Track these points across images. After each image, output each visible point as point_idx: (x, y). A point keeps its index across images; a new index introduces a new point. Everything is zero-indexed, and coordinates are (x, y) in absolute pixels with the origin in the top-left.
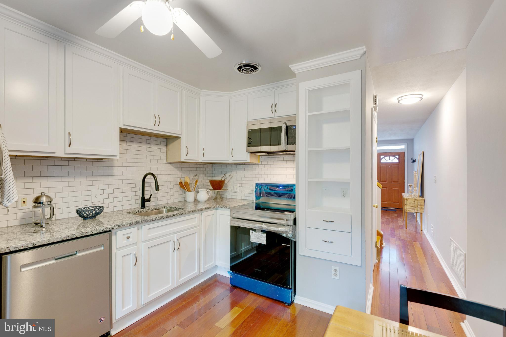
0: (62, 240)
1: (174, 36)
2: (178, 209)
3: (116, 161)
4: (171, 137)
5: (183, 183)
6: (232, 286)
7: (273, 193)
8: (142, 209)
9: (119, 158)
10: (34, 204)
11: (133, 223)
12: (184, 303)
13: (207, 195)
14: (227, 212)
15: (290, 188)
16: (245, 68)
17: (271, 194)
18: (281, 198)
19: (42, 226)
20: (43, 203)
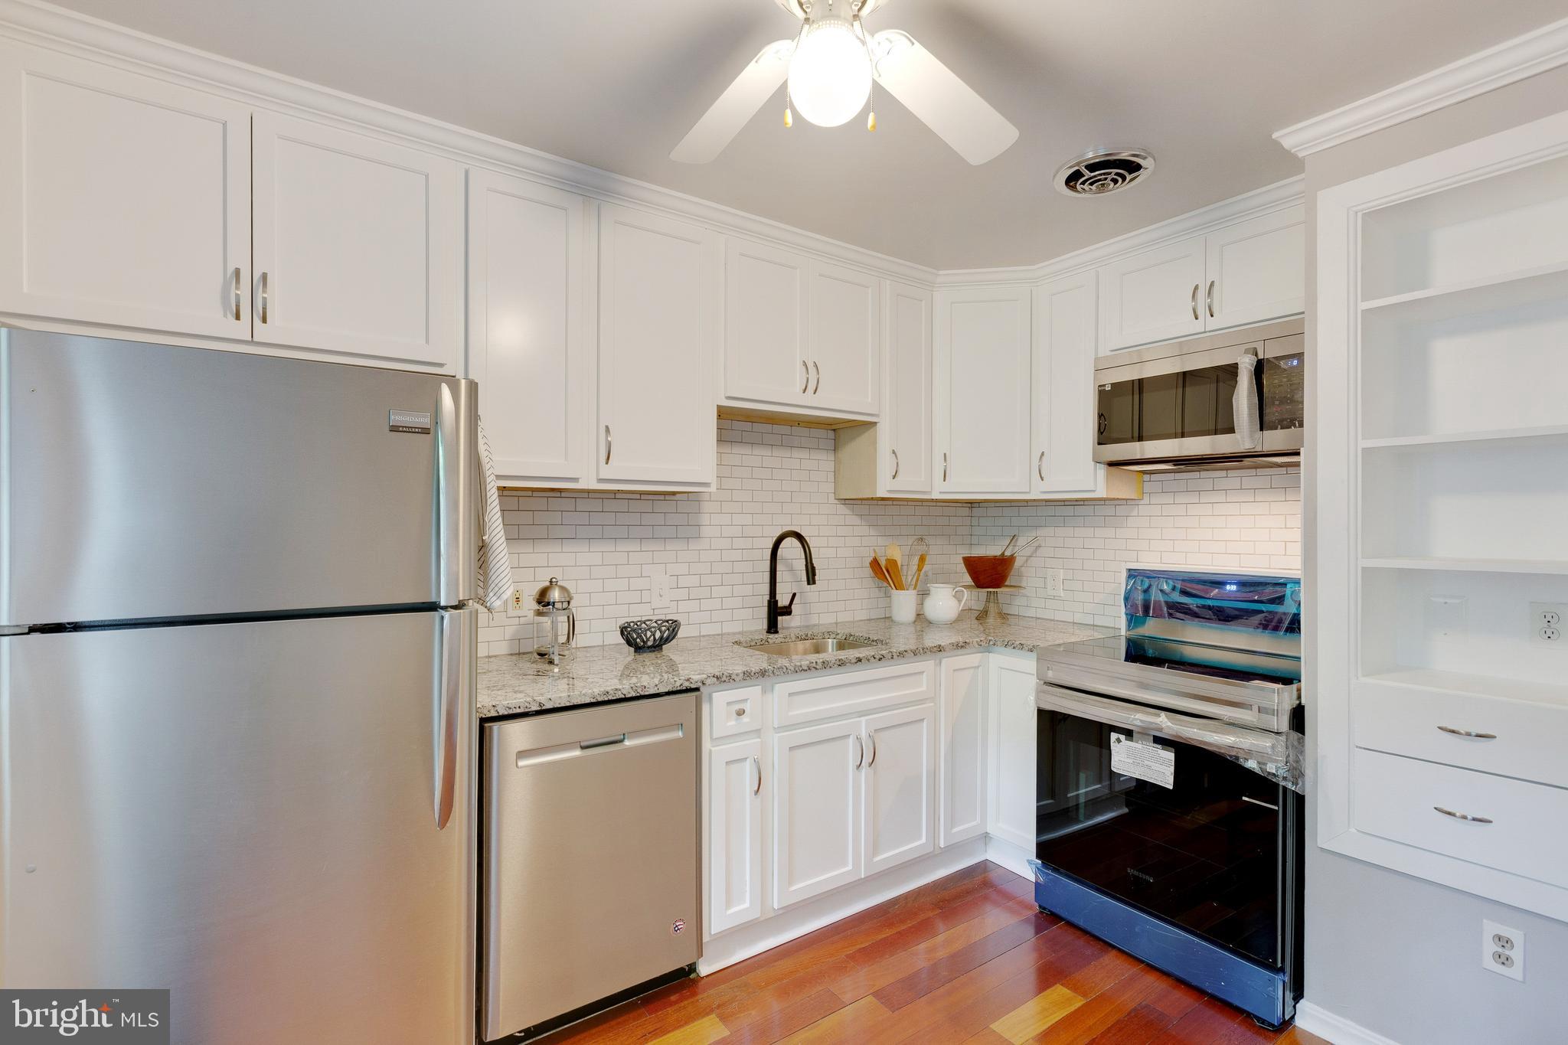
0: (594, 701)
1: (876, 119)
2: (869, 642)
3: (706, 497)
4: (847, 425)
5: (883, 563)
6: (1041, 912)
7: (1197, 607)
8: (771, 636)
9: (715, 490)
10: (536, 607)
11: (752, 674)
12: (887, 933)
13: (953, 603)
14: (1027, 664)
15: (1269, 593)
16: (1093, 174)
17: (1190, 609)
18: (1233, 627)
19: (551, 662)
20: (554, 603)
